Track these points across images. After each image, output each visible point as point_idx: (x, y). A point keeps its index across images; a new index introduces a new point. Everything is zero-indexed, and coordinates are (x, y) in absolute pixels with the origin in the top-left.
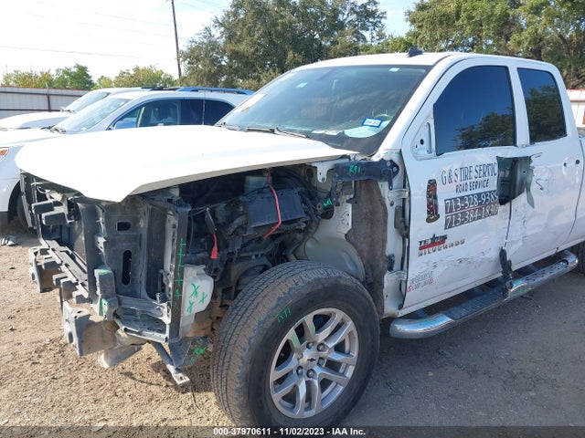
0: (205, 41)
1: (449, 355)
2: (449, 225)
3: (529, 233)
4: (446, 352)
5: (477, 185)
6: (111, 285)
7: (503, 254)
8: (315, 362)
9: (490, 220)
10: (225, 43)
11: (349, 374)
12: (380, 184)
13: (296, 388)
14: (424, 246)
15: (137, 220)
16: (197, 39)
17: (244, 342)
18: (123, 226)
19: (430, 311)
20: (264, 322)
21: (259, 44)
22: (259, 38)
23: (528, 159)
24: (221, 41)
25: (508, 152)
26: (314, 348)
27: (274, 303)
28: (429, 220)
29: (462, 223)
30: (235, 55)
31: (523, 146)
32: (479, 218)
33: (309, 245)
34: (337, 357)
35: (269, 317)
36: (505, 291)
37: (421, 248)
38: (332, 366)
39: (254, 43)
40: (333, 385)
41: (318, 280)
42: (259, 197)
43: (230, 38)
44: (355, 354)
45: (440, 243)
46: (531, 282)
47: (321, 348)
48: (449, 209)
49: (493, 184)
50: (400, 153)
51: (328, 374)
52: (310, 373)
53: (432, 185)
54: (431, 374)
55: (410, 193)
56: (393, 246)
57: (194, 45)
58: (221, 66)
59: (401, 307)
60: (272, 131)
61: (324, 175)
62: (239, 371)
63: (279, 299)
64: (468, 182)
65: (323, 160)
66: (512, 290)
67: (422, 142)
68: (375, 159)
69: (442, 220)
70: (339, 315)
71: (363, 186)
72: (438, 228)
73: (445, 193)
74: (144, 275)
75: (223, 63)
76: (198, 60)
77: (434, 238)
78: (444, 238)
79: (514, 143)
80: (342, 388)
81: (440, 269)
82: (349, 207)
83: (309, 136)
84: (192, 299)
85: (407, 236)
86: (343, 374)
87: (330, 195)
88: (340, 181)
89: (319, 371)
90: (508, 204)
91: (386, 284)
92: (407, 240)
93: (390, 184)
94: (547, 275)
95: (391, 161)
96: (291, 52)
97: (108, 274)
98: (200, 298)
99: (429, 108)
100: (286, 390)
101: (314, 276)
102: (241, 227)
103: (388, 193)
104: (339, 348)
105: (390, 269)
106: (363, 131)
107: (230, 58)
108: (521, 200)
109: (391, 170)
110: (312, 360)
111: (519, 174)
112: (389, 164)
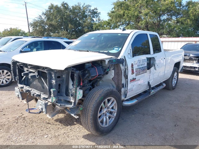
0: (39, 20)
1: (136, 111)
2: (136, 75)
3: (154, 77)
4: (136, 110)
5: (142, 65)
6: (56, 93)
7: (149, 83)
8: (107, 112)
9: (145, 74)
10: (47, 21)
11: (115, 114)
12: (120, 65)
13: (103, 119)
14: (131, 81)
15: (62, 75)
16: (36, 19)
17: (92, 106)
18: (59, 77)
19: (132, 99)
20: (97, 101)
21: (59, 22)
22: (59, 20)
23: (154, 58)
24: (45, 20)
25: (149, 56)
26: (107, 108)
27: (99, 96)
28: (132, 74)
29: (139, 75)
30: (51, 25)
31: (152, 54)
32: (143, 73)
33: (100, 82)
34: (112, 110)
35: (98, 99)
36: (150, 93)
37: (130, 81)
38: (111, 113)
39: (57, 21)
40: (111, 118)
41: (108, 90)
42: (92, 68)
43: (48, 19)
44: (116, 109)
45: (134, 80)
46: (155, 91)
47: (108, 108)
48: (136, 71)
49: (146, 65)
50: (125, 57)
51: (110, 115)
52: (106, 115)
53: (132, 65)
54: (133, 116)
55: (128, 67)
56: (123, 81)
57: (35, 21)
58: (45, 29)
59: (125, 97)
60: (88, 51)
61: (107, 63)
62: (91, 114)
63: (100, 94)
64: (140, 64)
65: (107, 59)
66: (151, 93)
67: (129, 54)
68: (119, 58)
69: (135, 74)
70: (113, 99)
71: (116, 65)
72: (134, 76)
73: (135, 67)
74: (65, 90)
75: (46, 28)
76: (37, 26)
77: (133, 79)
78: (135, 78)
79: (150, 54)
80: (113, 119)
81: (135, 87)
82: (113, 71)
83: (99, 52)
84: (79, 95)
85: (127, 78)
86: (114, 115)
87: (108, 68)
88: (111, 64)
89: (108, 114)
90: (149, 70)
91: (122, 91)
92: (127, 79)
93: (123, 65)
94: (159, 89)
95: (123, 59)
96: (70, 25)
97: (55, 90)
98: (80, 95)
99: (130, 45)
100: (101, 119)
101: (107, 89)
102: (87, 77)
103: (122, 67)
104: (112, 108)
105: (123, 87)
106: (114, 51)
107: (49, 26)
108: (152, 68)
109: (123, 61)
110: (106, 111)
111: (152, 62)
112: (122, 60)
